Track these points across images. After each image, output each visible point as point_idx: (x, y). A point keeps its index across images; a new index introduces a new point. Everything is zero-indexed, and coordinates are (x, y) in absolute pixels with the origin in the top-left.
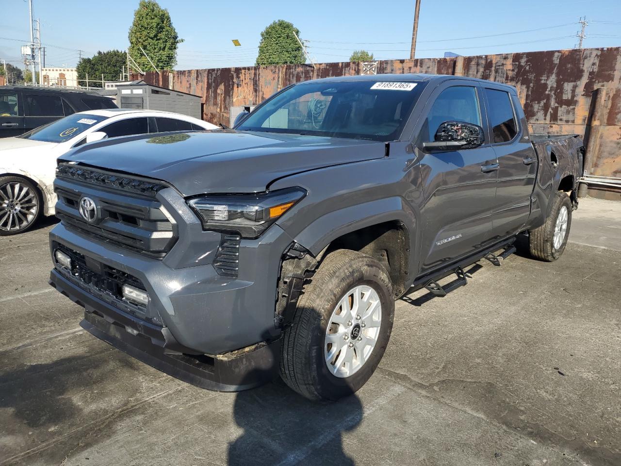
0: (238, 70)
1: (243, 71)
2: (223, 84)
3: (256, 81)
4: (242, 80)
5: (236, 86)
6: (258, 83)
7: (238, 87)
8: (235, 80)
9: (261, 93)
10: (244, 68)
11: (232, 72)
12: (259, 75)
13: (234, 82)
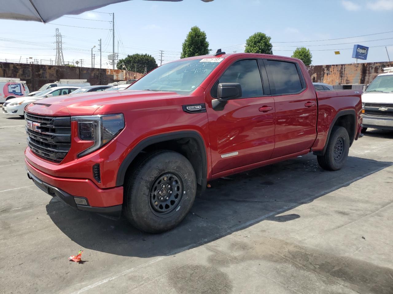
0: (328, 67)
1: (332, 67)
2: (316, 73)
3: (342, 72)
4: (331, 72)
5: (325, 75)
6: (343, 72)
7: (327, 75)
8: (325, 71)
9: (345, 78)
10: (334, 65)
11: (323, 68)
12: (345, 68)
13: (324, 73)
